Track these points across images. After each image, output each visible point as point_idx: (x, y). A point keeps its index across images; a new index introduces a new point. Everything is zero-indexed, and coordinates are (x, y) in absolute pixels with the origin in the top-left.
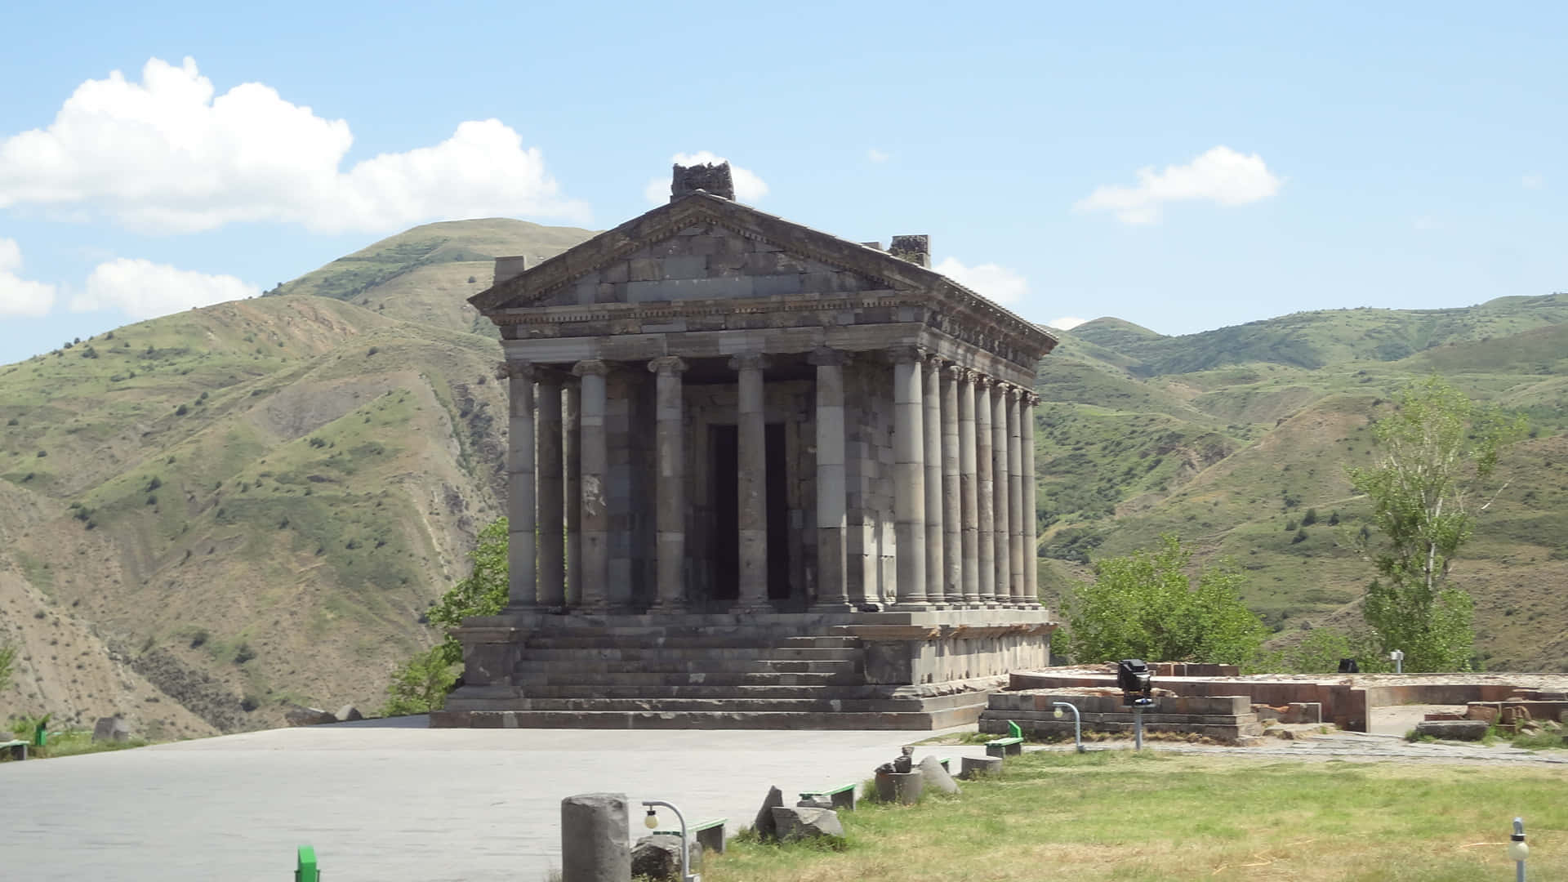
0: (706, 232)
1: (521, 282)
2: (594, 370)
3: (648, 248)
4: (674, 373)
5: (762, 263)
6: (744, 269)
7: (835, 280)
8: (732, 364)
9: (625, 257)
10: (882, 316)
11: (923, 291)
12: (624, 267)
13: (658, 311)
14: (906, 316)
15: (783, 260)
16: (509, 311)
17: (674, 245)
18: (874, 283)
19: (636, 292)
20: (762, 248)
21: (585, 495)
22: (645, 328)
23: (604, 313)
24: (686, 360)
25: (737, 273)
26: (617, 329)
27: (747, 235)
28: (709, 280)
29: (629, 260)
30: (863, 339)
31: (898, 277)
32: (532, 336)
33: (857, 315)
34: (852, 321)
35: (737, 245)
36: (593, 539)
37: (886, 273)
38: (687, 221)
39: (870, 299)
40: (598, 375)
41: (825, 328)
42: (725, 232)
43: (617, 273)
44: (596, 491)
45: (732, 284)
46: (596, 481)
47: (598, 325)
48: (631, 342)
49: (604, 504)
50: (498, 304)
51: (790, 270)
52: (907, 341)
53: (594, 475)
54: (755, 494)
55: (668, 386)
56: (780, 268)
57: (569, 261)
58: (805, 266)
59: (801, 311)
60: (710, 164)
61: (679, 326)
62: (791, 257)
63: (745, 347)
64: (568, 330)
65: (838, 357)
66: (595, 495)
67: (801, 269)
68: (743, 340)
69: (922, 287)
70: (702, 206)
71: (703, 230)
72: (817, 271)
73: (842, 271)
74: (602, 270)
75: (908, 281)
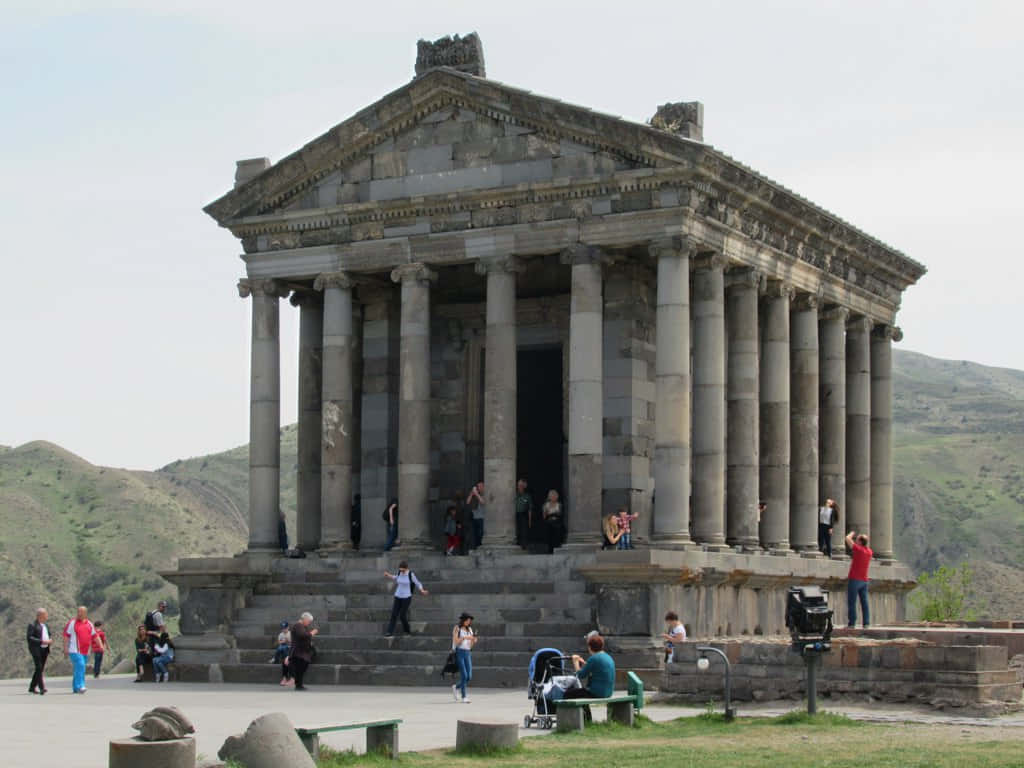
0: (453, 117)
1: (258, 186)
2: (336, 283)
3: (392, 139)
4: (420, 281)
5: (511, 148)
6: (494, 157)
7: (591, 162)
8: (479, 269)
9: (367, 152)
10: (640, 202)
11: (686, 167)
12: (367, 164)
13: (399, 212)
14: (668, 199)
15: (534, 142)
16: (247, 220)
17: (418, 134)
18: (632, 162)
19: (379, 191)
20: (512, 131)
21: (324, 423)
22: (388, 232)
23: (345, 216)
24: (430, 266)
25: (484, 162)
26: (359, 235)
27: (495, 116)
28: (455, 172)
29: (372, 156)
30: (621, 231)
31: (658, 152)
32: (274, 248)
33: (613, 202)
34: (609, 210)
35: (485, 129)
36: (332, 474)
37: (645, 148)
38: (431, 105)
39: (627, 180)
40: (341, 287)
41: (579, 219)
42: (472, 115)
43: (359, 171)
44: (336, 419)
45: (479, 176)
46: (335, 407)
47: (339, 231)
48: (373, 248)
49: (345, 434)
50: (235, 213)
51: (542, 154)
52: (671, 230)
53: (334, 402)
54: (500, 417)
55: (414, 298)
56: (532, 153)
57: (307, 160)
58: (558, 147)
59: (552, 201)
60: (456, 36)
61: (422, 226)
62: (543, 138)
63: (492, 248)
64: (309, 239)
65: (595, 253)
66: (335, 424)
67: (554, 153)
68: (490, 240)
69: (685, 162)
70: (445, 85)
71: (449, 114)
72: (570, 152)
73: (598, 151)
74: (344, 168)
75: (668, 156)
